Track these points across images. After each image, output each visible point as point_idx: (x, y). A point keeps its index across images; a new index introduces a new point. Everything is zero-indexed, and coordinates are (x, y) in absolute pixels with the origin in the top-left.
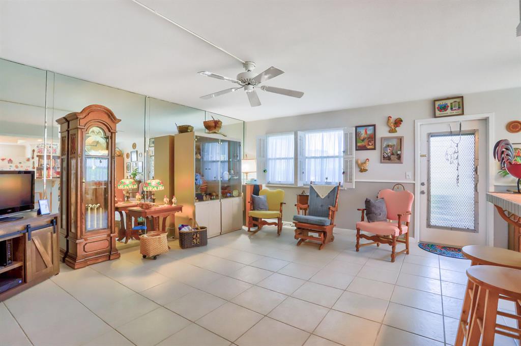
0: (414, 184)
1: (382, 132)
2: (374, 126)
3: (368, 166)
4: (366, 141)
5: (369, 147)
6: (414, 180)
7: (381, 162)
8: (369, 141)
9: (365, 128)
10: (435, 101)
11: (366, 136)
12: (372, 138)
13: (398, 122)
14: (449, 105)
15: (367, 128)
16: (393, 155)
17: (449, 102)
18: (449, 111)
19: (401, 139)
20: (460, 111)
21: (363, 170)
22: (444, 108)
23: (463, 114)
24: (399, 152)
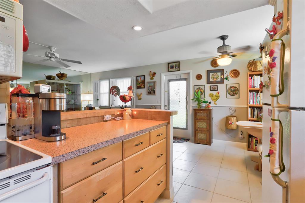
0: (161, 106)
1: (148, 79)
2: (144, 76)
3: (142, 97)
4: (141, 84)
5: (142, 87)
6: (161, 104)
7: (147, 95)
8: (142, 84)
9: (140, 77)
10: (169, 63)
11: (141, 81)
12: (144, 82)
13: (154, 74)
14: (174, 66)
15: (141, 77)
16: (152, 92)
17: (174, 64)
18: (174, 69)
19: (155, 83)
20: (178, 69)
21: (140, 99)
22: (172, 67)
23: (179, 70)
24: (154, 90)
